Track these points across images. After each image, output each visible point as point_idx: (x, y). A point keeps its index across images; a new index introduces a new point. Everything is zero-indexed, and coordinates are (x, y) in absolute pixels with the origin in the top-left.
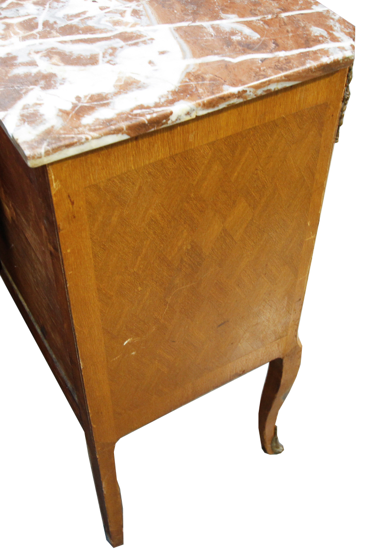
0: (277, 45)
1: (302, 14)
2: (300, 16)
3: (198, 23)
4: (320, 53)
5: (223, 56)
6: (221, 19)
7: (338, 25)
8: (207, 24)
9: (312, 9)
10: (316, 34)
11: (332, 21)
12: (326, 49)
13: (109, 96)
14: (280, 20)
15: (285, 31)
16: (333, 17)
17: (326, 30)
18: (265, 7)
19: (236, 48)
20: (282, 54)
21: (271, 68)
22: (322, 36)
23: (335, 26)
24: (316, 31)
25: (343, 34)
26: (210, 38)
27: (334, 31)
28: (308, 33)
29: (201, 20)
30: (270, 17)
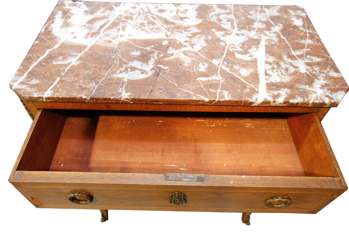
0: (42, 65)
1: (52, 85)
2: (51, 83)
3: (83, 53)
4: (21, 74)
5: (54, 49)
6: (78, 60)
7: (29, 90)
8: (80, 55)
9: (51, 90)
10: (33, 80)
11: (35, 91)
12: (21, 77)
13: (66, 20)
14: (56, 75)
15: (47, 72)
16: (37, 93)
17: (32, 84)
18: (71, 76)
19: (55, 54)
20: (35, 64)
21: (32, 57)
22: (30, 81)
23: (30, 89)
24: (35, 81)
25: (22, 88)
26: (70, 51)
27: (28, 87)
28: (38, 78)
29: (84, 55)
30: (62, 74)
